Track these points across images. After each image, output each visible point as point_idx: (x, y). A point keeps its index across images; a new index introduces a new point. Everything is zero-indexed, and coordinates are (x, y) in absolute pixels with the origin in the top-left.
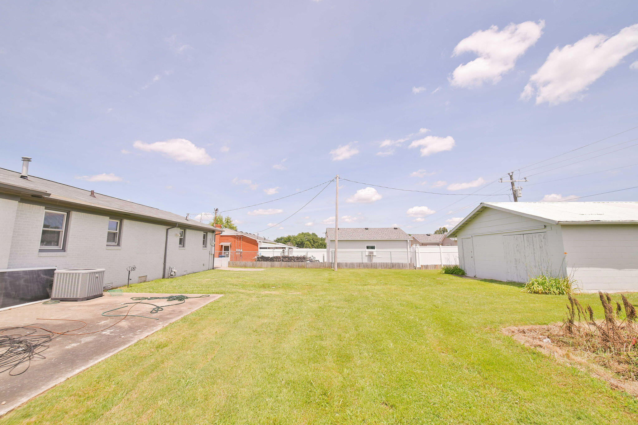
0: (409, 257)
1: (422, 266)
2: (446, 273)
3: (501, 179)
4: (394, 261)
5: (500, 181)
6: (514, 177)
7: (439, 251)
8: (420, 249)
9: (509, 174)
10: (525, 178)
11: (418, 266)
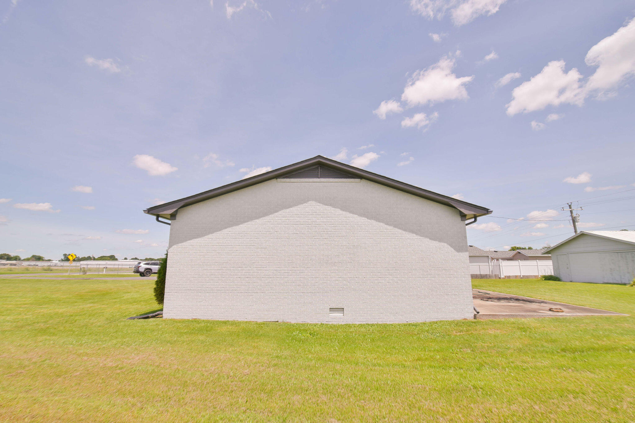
0: (490, 268)
1: (505, 276)
2: (545, 280)
3: (563, 208)
4: (483, 273)
5: (562, 209)
6: (572, 207)
7: (519, 265)
8: (504, 263)
9: (568, 204)
10: (581, 208)
11: (502, 277)
